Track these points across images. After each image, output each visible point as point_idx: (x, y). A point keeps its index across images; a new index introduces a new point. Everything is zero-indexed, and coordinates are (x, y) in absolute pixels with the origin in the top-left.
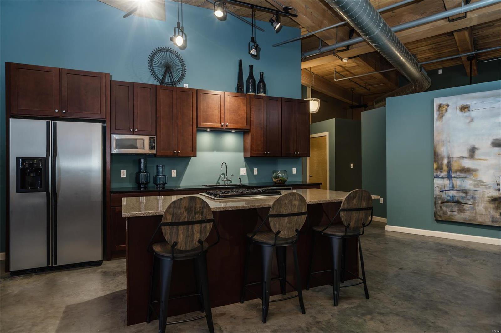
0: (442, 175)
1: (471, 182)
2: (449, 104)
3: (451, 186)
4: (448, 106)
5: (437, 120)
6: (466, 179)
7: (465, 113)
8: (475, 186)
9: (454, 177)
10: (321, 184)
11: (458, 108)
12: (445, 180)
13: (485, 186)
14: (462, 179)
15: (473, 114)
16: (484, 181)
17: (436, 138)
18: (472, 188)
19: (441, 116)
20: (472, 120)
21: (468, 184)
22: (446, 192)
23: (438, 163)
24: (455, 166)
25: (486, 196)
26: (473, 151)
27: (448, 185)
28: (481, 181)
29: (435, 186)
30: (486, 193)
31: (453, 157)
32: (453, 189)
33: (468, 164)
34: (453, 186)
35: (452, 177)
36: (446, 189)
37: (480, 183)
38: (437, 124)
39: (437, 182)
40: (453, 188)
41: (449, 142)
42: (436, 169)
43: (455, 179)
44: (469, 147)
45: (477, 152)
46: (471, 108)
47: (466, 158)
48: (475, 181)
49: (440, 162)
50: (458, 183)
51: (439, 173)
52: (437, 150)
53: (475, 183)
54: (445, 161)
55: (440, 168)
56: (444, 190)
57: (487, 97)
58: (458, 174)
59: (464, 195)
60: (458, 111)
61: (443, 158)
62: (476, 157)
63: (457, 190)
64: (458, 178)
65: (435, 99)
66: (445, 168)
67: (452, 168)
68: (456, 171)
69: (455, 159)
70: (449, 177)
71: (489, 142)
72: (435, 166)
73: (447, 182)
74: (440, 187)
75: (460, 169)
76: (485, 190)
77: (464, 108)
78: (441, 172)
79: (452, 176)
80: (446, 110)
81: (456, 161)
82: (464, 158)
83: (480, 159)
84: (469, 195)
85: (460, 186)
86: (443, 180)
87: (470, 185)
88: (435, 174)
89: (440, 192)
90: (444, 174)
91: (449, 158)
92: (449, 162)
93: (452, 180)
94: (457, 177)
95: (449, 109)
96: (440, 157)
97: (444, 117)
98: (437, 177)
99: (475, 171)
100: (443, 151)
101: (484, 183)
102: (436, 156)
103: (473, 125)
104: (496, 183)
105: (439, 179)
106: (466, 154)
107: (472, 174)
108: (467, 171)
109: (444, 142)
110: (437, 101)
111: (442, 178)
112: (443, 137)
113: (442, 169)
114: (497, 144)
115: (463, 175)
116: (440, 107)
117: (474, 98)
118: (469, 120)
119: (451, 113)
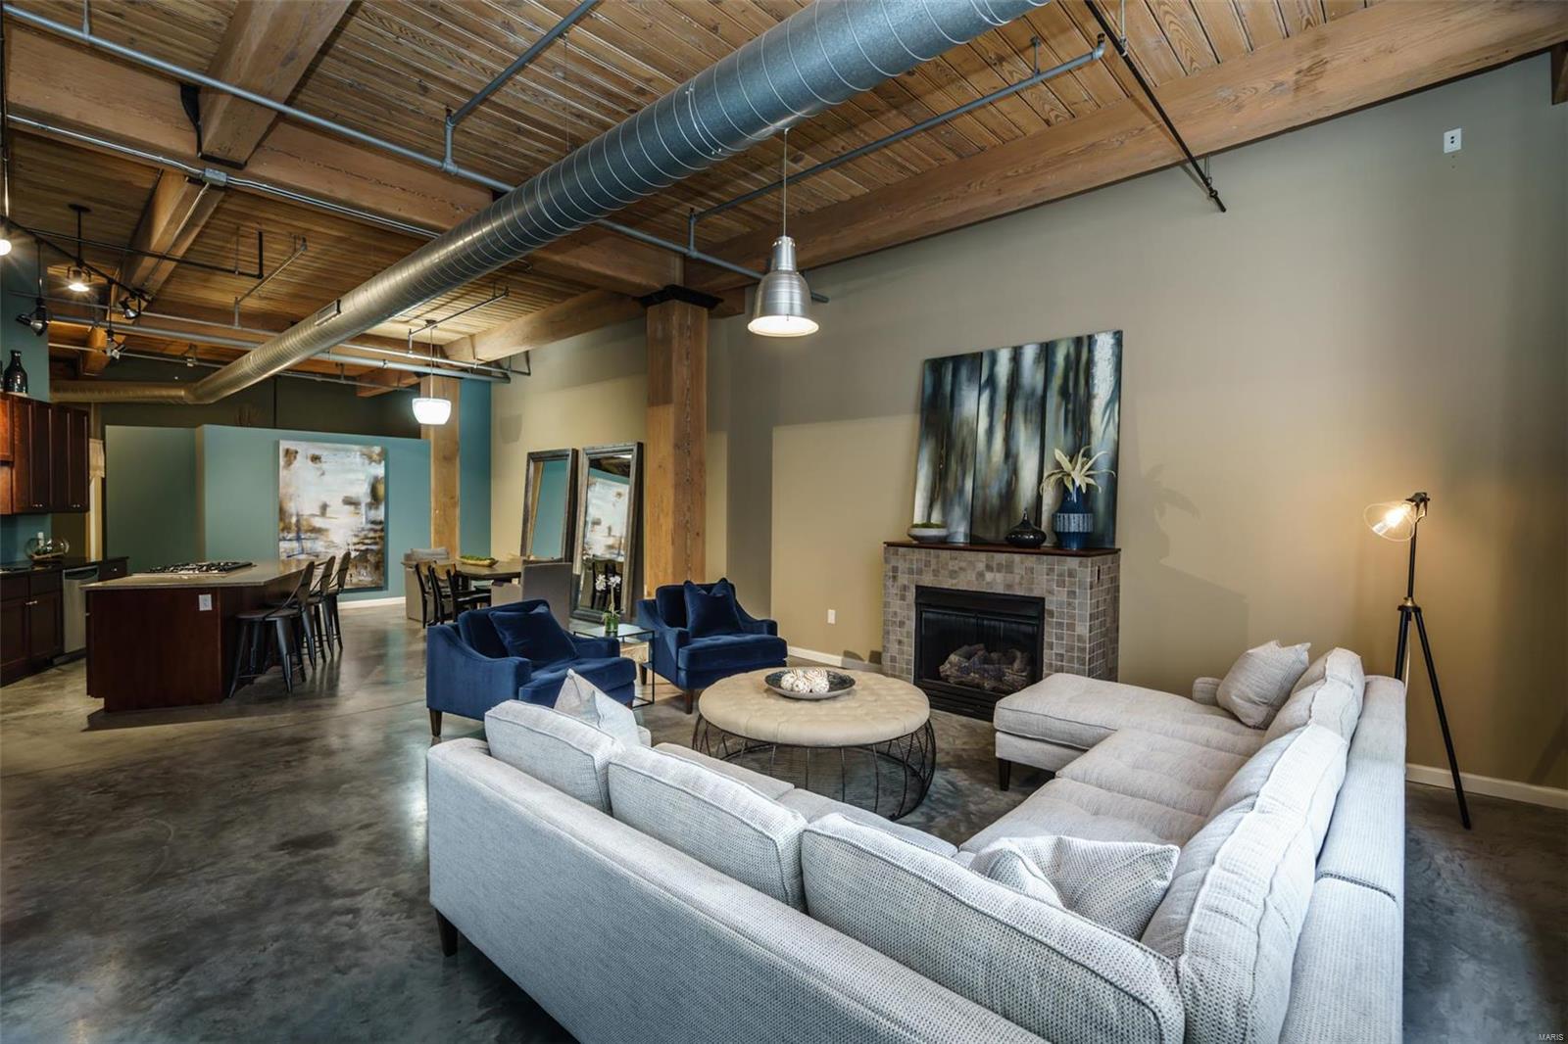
0: (290, 536)
1: (322, 543)
2: (299, 450)
3: (300, 549)
4: (297, 452)
5: (284, 467)
6: (316, 540)
7: (316, 464)
8: (326, 548)
9: (304, 539)
10: (128, 558)
11: (309, 457)
12: (294, 542)
13: (335, 546)
14: (312, 540)
15: (324, 466)
17: (282, 491)
18: (323, 550)
19: (289, 464)
20: (323, 474)
21: (319, 546)
22: (295, 557)
23: (285, 521)
24: (304, 527)
26: (324, 507)
27: (297, 548)
28: (332, 542)
29: (281, 550)
30: (337, 553)
31: (303, 515)
33: (318, 522)
34: (303, 550)
35: (301, 539)
36: (294, 553)
38: (283, 473)
39: (283, 545)
40: (302, 552)
41: (298, 496)
42: (283, 530)
43: (305, 541)
44: (321, 504)
45: (328, 509)
46: (323, 459)
47: (317, 516)
48: (326, 541)
49: (287, 521)
50: (308, 544)
51: (286, 534)
52: (284, 505)
53: (327, 543)
54: (294, 520)
55: (287, 528)
56: (292, 554)
57: (337, 450)
58: (309, 534)
60: (309, 460)
61: (291, 516)
62: (328, 515)
63: (307, 554)
65: (281, 442)
66: (294, 528)
67: (302, 528)
68: (306, 531)
69: (305, 517)
70: (298, 539)
71: (341, 500)
72: (282, 525)
73: (295, 544)
74: (287, 551)
75: (310, 528)
76: (336, 551)
77: (315, 459)
78: (288, 533)
79: (302, 537)
80: (295, 457)
81: (306, 520)
82: (314, 515)
83: (331, 518)
85: (311, 549)
86: (290, 542)
87: (322, 546)
88: (281, 535)
89: (288, 557)
90: (292, 535)
91: (298, 515)
92: (298, 521)
93: (302, 542)
94: (307, 538)
95: (298, 456)
96: (287, 514)
97: (292, 465)
98: (284, 539)
99: (327, 530)
100: (291, 507)
102: (282, 513)
103: (327, 478)
104: (346, 542)
105: (286, 541)
106: (317, 511)
107: (323, 534)
108: (317, 531)
109: (292, 495)
110: (284, 445)
111: (290, 540)
112: (291, 490)
113: (290, 529)
114: (350, 502)
115: (313, 535)
116: (287, 452)
117: (326, 449)
118: (321, 472)
119: (301, 462)
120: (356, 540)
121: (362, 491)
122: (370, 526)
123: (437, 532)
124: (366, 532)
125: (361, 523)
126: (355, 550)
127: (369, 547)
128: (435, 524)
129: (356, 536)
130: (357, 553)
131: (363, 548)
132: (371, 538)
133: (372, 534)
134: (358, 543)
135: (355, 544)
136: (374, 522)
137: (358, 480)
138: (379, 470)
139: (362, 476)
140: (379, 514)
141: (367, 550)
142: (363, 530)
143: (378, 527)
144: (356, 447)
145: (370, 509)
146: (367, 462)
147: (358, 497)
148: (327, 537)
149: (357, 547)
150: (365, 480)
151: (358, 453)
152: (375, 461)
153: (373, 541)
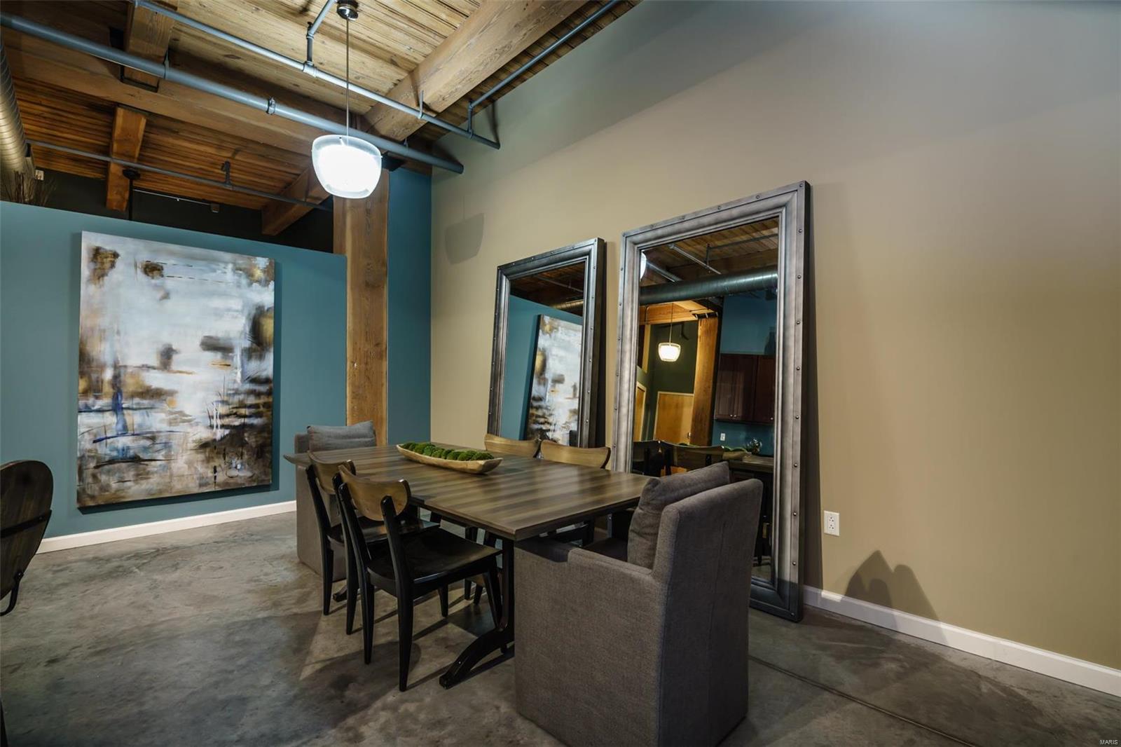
0: (99, 404)
1: (163, 416)
2: (119, 252)
3: (120, 426)
4: (116, 255)
5: (90, 281)
6: (153, 410)
7: (153, 278)
8: (170, 423)
9: (128, 408)
11: (139, 265)
12: (107, 414)
13: (189, 421)
14: (144, 411)
15: (170, 284)
16: (187, 412)
17: (85, 320)
18: (164, 427)
19: (99, 275)
20: (166, 296)
21: (157, 420)
22: (109, 441)
23: (90, 377)
24: (129, 385)
25: (190, 440)
26: (167, 355)
27: (114, 426)
28: (181, 413)
29: (82, 429)
30: (191, 434)
31: (125, 367)
32: (123, 435)
33: (156, 380)
34: (125, 427)
35: (123, 408)
36: (108, 435)
37: (180, 418)
38: (88, 291)
39: (85, 420)
40: (125, 431)
41: (118, 333)
42: (85, 393)
43: (130, 412)
44: (161, 347)
45: (175, 357)
46: (166, 271)
47: (154, 368)
48: (171, 413)
49: (94, 376)
50: (135, 419)
51: (91, 401)
52: (88, 348)
53: (172, 417)
54: (108, 375)
55: (94, 389)
56: (104, 436)
57: (194, 257)
58: (137, 400)
59: (148, 443)
60: (139, 271)
61: (102, 367)
62: (174, 367)
63: (133, 435)
64: (136, 409)
65: (85, 234)
66: (107, 389)
67: (124, 390)
68: (133, 396)
69: (130, 370)
70: (117, 408)
71: (198, 342)
72: (82, 384)
73: (110, 419)
74: (94, 431)
75: (140, 390)
76: (189, 430)
77: (152, 269)
78: (97, 398)
79: (124, 406)
80: (113, 265)
81: (132, 375)
82: (149, 368)
83: (180, 372)
84: (158, 442)
85: (140, 426)
86: (100, 415)
87: (162, 421)
88: (82, 403)
89: (95, 442)
90: (105, 402)
91: (116, 366)
92: (116, 377)
93: (123, 414)
94: (135, 407)
95: (119, 262)
96: (94, 364)
97: (106, 278)
98: (88, 409)
99: (171, 393)
100: (103, 351)
101: (187, 416)
102: (85, 362)
103: (169, 304)
104: (206, 414)
105: (92, 414)
106: (154, 361)
107: (165, 400)
108: (155, 395)
109: (104, 331)
110: (90, 240)
111: (100, 411)
112: (104, 322)
113: (100, 390)
114: (211, 345)
115: (146, 402)
116: (97, 253)
117: (172, 254)
118: (161, 294)
119: (120, 274)
120: (223, 410)
121: (235, 328)
122: (248, 386)
123: (355, 396)
124: (241, 397)
125: (235, 382)
126: (223, 426)
127: (247, 421)
128: (353, 384)
129: (224, 402)
130: (227, 432)
131: (237, 422)
132: (250, 407)
133: (251, 400)
134: (228, 416)
135: (222, 417)
136: (254, 380)
137: (229, 310)
138: (266, 297)
139: (236, 304)
140: (266, 367)
141: (243, 426)
142: (237, 392)
143: (263, 388)
144: (227, 256)
145: (250, 358)
146: (244, 281)
147: (230, 339)
148: (172, 403)
149: (226, 421)
150: (242, 311)
151: (230, 266)
152: (259, 281)
153: (253, 410)
